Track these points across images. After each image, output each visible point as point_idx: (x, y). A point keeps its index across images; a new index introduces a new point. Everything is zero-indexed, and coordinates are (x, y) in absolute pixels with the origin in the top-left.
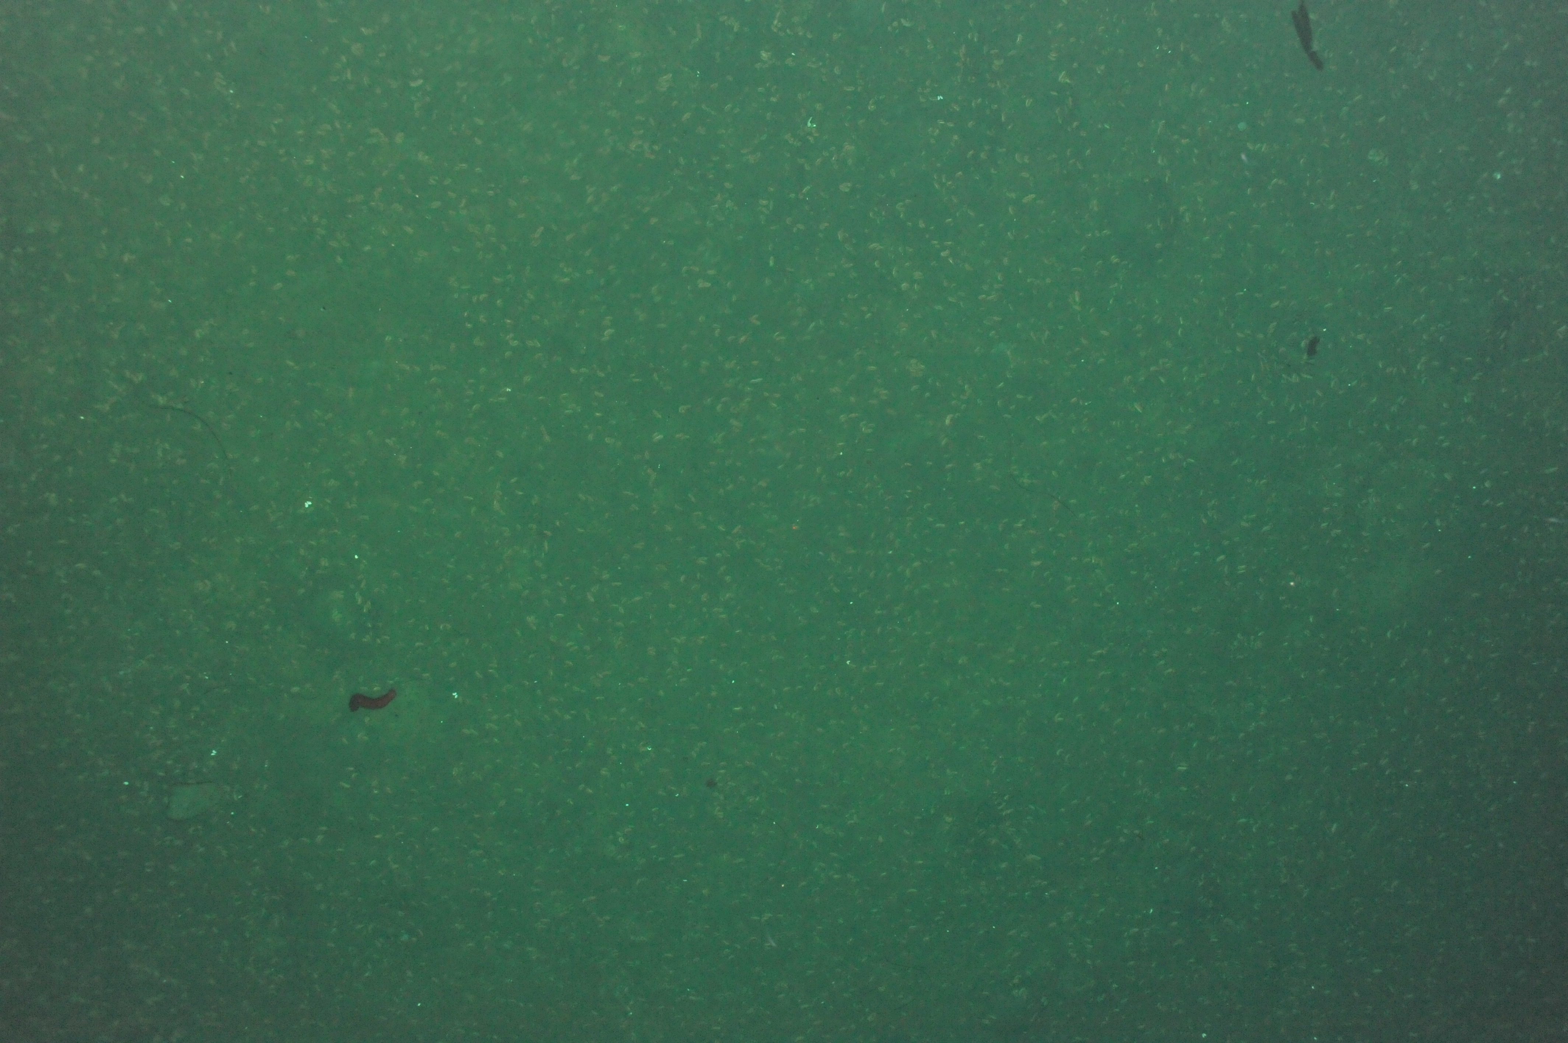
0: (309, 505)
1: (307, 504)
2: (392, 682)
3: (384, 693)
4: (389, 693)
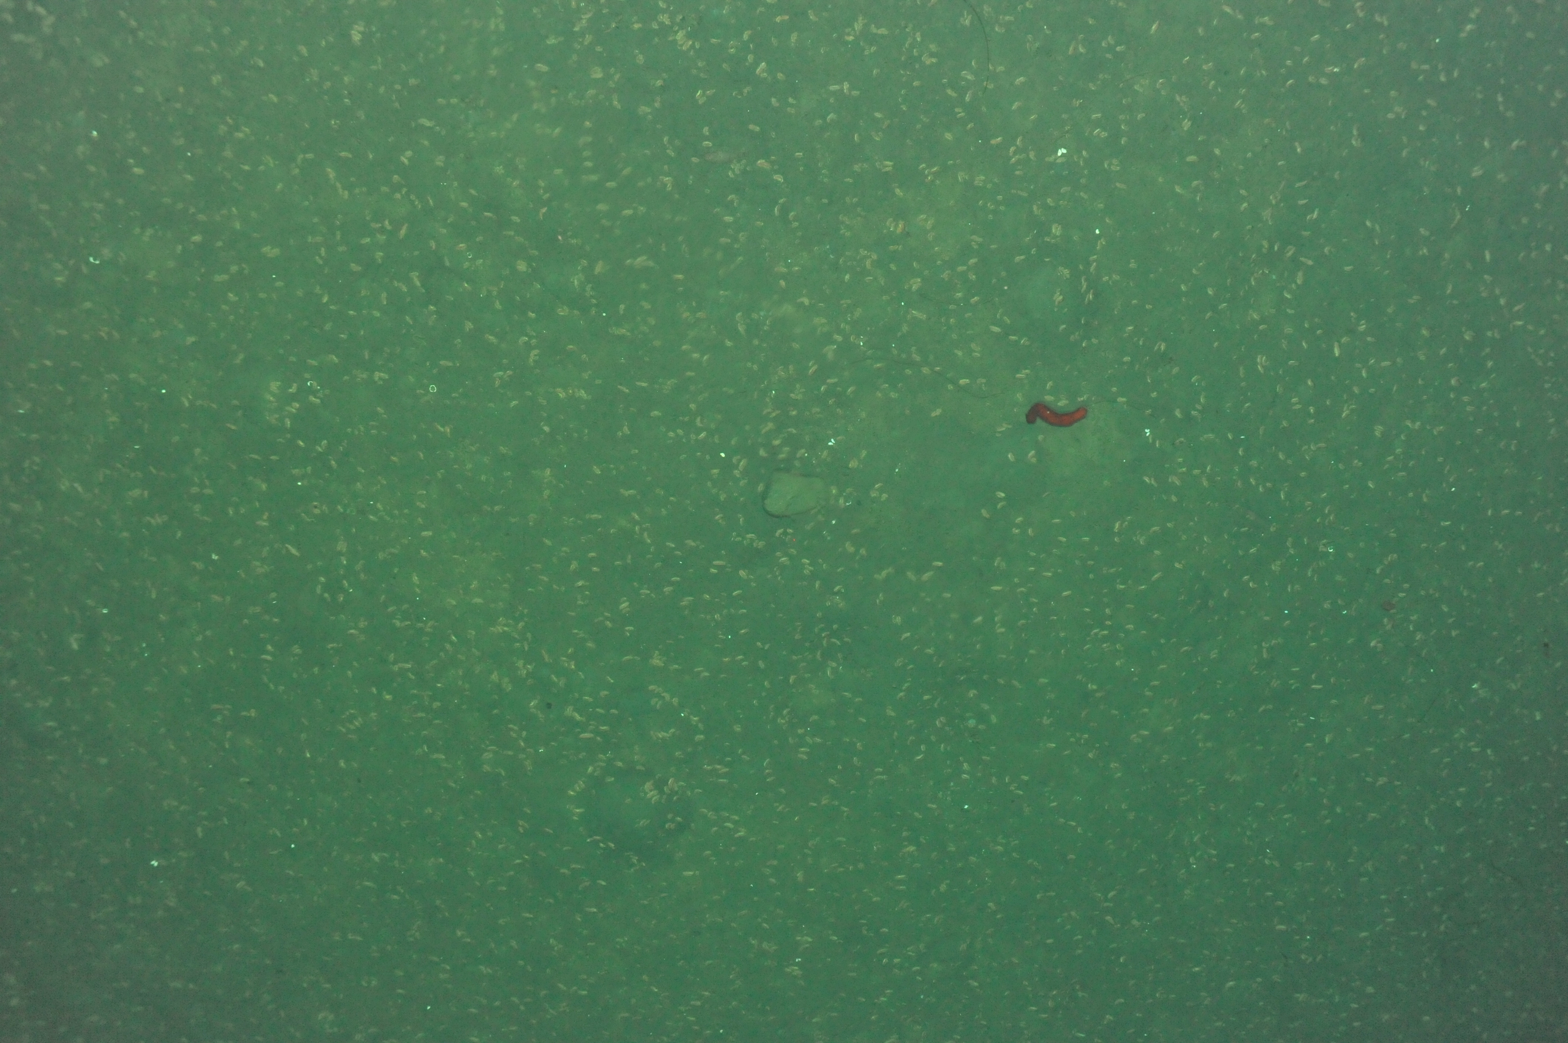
2: (1082, 399)
3: (1072, 409)
4: (1078, 410)
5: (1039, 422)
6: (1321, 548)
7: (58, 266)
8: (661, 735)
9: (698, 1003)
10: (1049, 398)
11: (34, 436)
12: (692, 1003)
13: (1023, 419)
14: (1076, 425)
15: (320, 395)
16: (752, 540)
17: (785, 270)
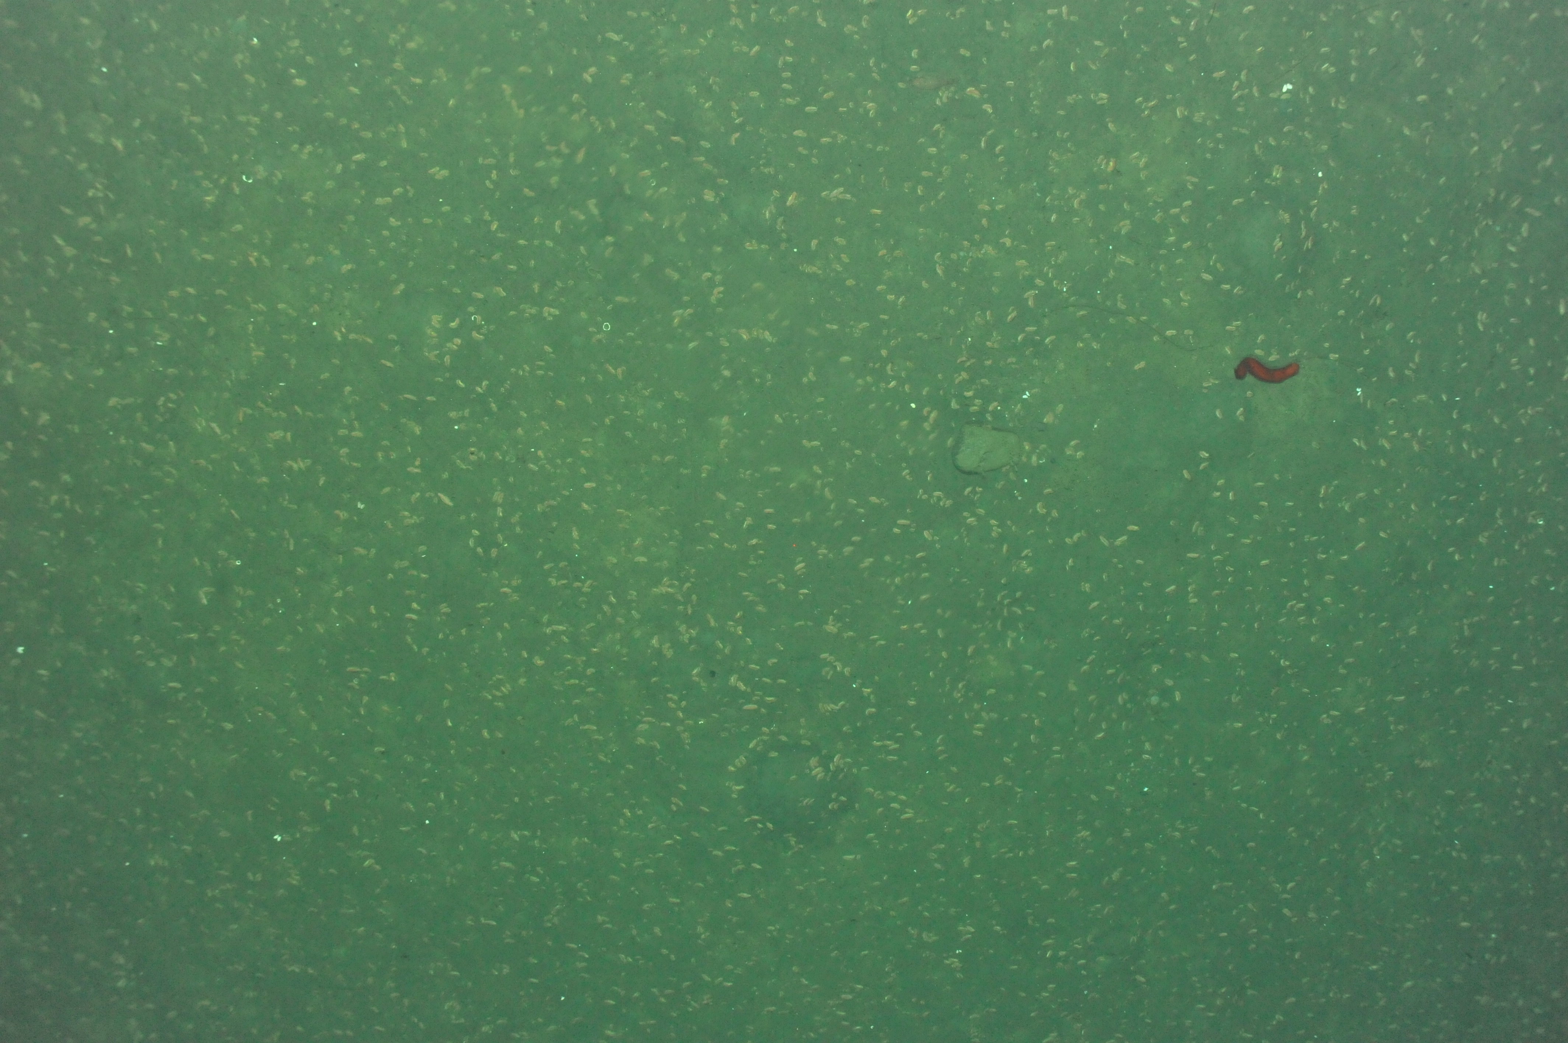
0: (1288, 90)
1: (1287, 87)
2: (1293, 354)
3: (1282, 364)
4: (1290, 365)
5: (1249, 379)
6: (1530, 520)
7: (206, 184)
8: (831, 707)
9: (850, 997)
10: (1259, 352)
11: (171, 371)
12: (843, 996)
13: (1231, 373)
14: (1288, 382)
15: (484, 331)
16: (939, 499)
17: (987, 208)
